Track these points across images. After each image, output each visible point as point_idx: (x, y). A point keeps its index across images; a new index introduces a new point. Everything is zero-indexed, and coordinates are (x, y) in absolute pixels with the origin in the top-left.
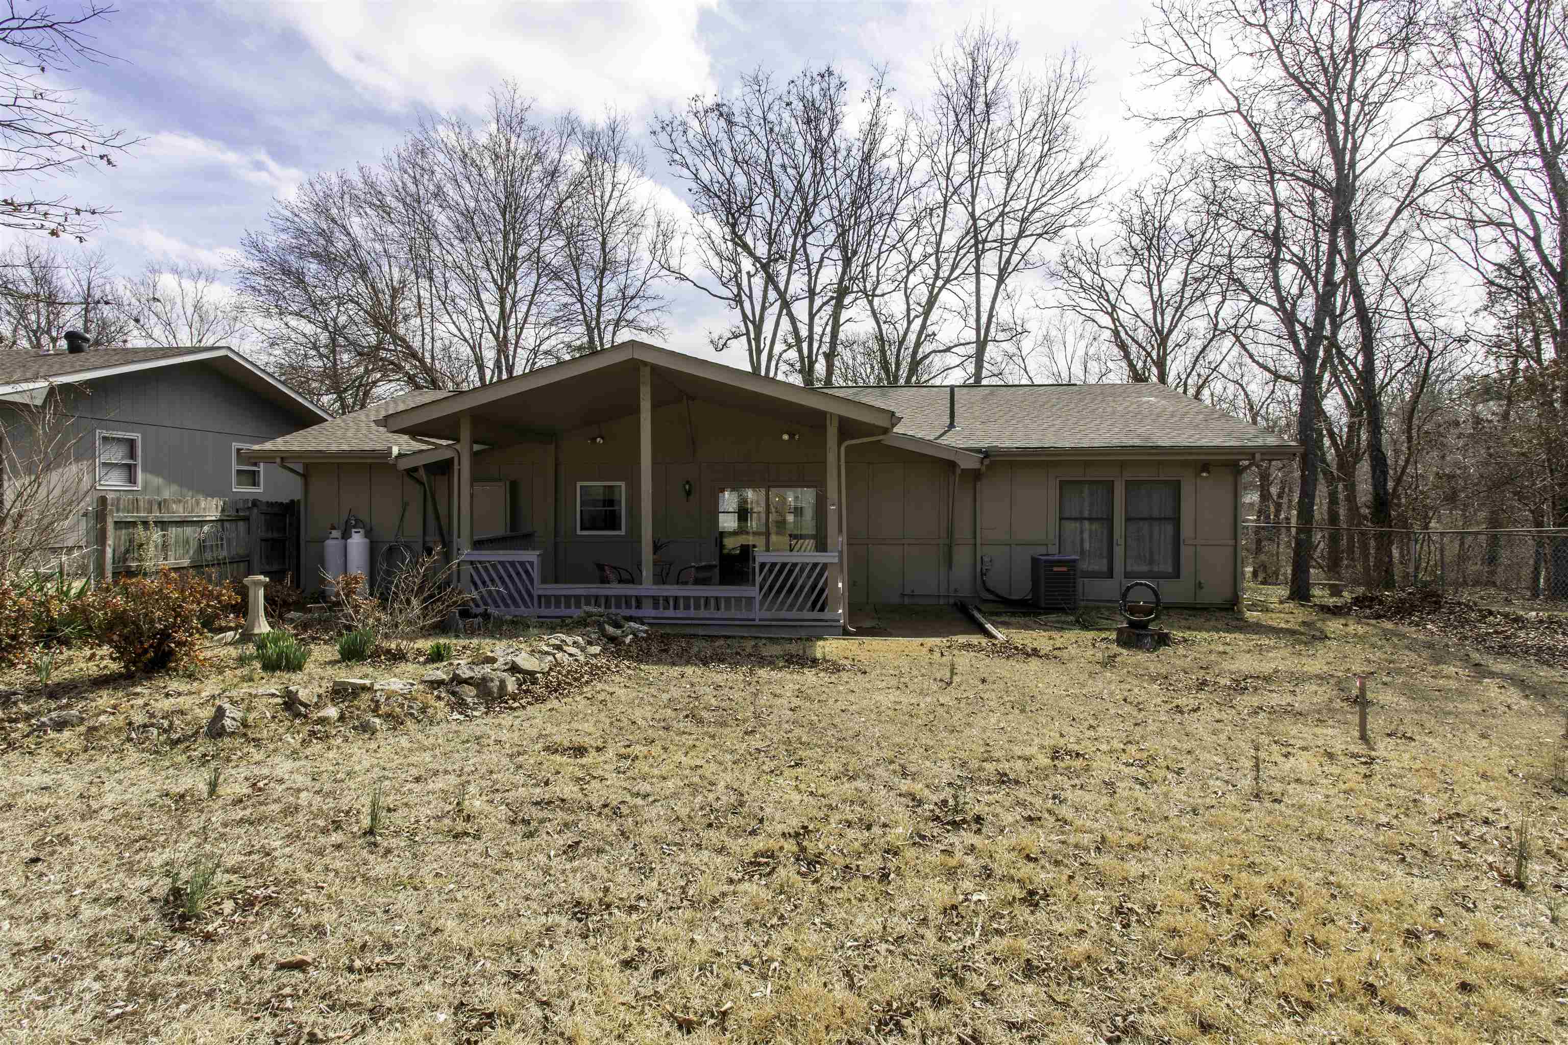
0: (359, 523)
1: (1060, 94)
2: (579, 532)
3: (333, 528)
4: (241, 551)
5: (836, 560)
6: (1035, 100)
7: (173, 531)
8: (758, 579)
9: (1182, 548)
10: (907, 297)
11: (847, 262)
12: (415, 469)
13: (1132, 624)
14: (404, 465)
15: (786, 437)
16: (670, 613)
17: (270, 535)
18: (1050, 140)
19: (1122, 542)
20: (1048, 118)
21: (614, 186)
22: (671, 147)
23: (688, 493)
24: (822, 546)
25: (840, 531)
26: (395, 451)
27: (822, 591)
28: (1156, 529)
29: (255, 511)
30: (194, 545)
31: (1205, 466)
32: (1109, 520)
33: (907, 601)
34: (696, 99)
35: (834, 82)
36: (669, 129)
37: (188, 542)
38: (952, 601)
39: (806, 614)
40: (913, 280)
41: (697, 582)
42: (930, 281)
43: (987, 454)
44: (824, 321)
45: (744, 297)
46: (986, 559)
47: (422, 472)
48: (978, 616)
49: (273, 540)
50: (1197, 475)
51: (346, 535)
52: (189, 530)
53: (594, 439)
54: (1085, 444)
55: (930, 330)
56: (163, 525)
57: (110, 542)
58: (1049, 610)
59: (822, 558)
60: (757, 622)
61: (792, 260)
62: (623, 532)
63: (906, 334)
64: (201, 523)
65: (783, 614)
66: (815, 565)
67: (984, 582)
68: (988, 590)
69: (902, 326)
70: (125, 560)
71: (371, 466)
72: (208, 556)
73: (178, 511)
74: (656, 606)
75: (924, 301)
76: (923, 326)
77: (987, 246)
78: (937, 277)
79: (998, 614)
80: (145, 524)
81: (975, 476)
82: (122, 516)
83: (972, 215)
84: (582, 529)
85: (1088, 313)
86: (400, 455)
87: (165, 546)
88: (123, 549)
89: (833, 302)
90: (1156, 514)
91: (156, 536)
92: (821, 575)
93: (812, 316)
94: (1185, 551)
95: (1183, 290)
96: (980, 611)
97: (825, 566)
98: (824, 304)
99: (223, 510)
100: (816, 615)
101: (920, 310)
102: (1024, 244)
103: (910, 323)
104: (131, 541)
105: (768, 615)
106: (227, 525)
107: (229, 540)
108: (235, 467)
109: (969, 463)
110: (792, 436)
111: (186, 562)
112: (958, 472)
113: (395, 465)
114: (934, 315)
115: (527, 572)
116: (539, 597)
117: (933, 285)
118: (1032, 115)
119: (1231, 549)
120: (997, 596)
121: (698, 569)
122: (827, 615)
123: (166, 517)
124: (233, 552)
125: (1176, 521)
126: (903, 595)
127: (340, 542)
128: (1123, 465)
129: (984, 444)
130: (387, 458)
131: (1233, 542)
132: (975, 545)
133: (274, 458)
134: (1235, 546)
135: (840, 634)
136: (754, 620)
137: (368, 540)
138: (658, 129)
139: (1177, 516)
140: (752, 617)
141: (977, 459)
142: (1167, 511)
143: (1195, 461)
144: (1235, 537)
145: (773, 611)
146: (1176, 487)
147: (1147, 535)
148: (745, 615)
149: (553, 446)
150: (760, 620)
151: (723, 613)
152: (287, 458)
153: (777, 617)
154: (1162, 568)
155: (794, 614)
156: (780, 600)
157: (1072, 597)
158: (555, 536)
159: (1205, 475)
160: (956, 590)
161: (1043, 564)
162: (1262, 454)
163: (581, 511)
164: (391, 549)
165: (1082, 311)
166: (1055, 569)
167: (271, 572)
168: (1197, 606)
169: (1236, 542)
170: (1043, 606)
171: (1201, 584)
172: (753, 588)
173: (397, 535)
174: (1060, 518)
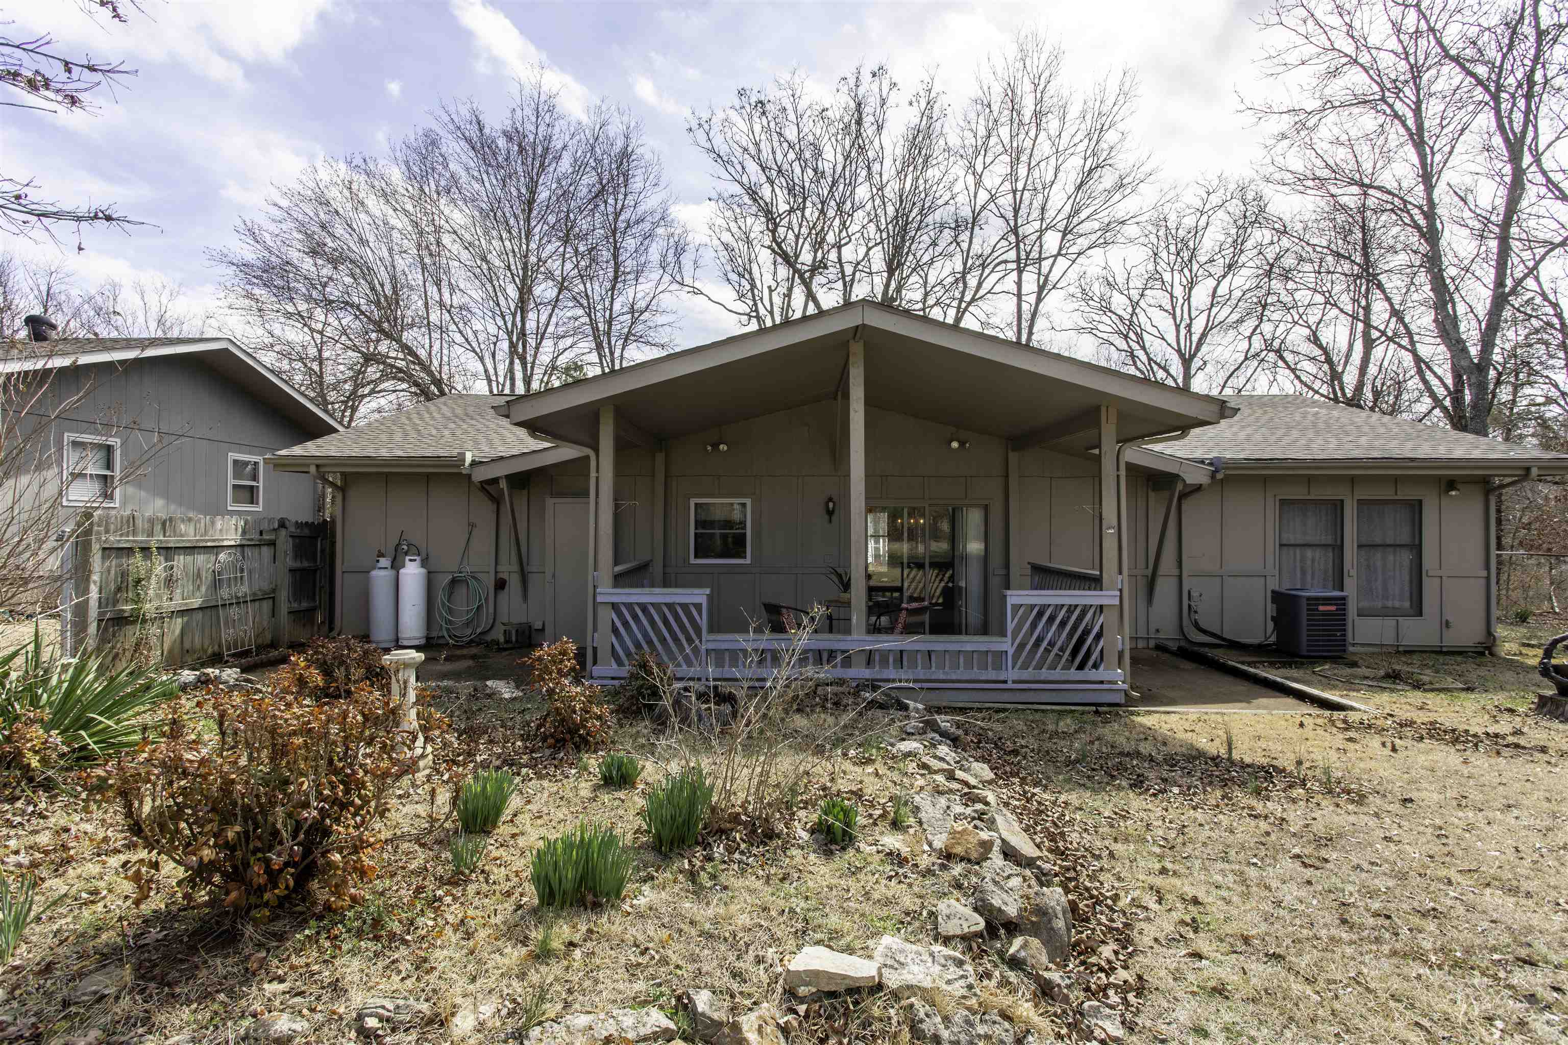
0: (414, 549)
2: (693, 561)
3: (381, 555)
4: (266, 586)
5: (1116, 601)
7: (180, 560)
8: (1010, 626)
9: (1425, 580)
12: (495, 481)
13: (1560, 690)
14: (480, 475)
15: (955, 445)
17: (298, 565)
19: (1353, 573)
22: (708, 145)
23: (832, 512)
26: (469, 457)
28: (1390, 558)
29: (283, 532)
30: (207, 577)
31: (1451, 484)
32: (1339, 548)
34: (741, 93)
37: (199, 575)
39: (1075, 673)
43: (1215, 466)
46: (1195, 594)
47: (503, 484)
48: (1248, 669)
49: (302, 571)
50: (1443, 494)
51: (396, 565)
52: (201, 559)
53: (715, 446)
56: (168, 551)
57: (95, 577)
58: (1314, 659)
59: (1095, 598)
60: (1010, 685)
62: (748, 561)
64: (218, 549)
65: (1045, 674)
67: (1195, 622)
68: (1203, 632)
70: (116, 602)
71: (428, 476)
72: (225, 593)
73: (188, 533)
80: (145, 550)
82: (113, 539)
84: (696, 556)
86: (474, 463)
87: (169, 582)
88: (113, 587)
90: (1390, 541)
91: (159, 567)
94: (1429, 586)
96: (1227, 660)
99: (244, 532)
104: (124, 575)
105: (1027, 674)
106: (248, 552)
107: (250, 572)
108: (231, 481)
109: (1197, 477)
110: (962, 444)
111: (196, 602)
112: (1179, 488)
113: (469, 476)
119: (1483, 582)
122: (1102, 674)
123: (172, 541)
124: (256, 588)
125: (1417, 548)
127: (391, 573)
128: (1353, 480)
130: (459, 466)
131: (1484, 573)
132: (1180, 577)
133: (308, 465)
134: (1488, 578)
135: (1123, 701)
136: (1005, 682)
137: (423, 571)
138: (695, 126)
139: (1417, 542)
140: (1002, 678)
141: (1204, 472)
142: (1404, 536)
143: (1439, 478)
144: (1487, 567)
145: (1030, 669)
146: (1417, 508)
147: (1379, 564)
148: (992, 675)
149: (663, 454)
150: (1014, 682)
151: (961, 673)
152: (325, 465)
153: (1037, 678)
154: (1397, 604)
155: (1058, 674)
156: (1039, 655)
157: (1342, 644)
158: (664, 566)
159: (1453, 493)
160: (1158, 631)
161: (1304, 603)
162: (1540, 468)
163: (696, 534)
164: (454, 582)
165: (1099, 334)
166: (1321, 608)
167: (299, 611)
168: (1444, 649)
169: (1489, 573)
170: (1305, 653)
171: (1447, 622)
172: (1004, 639)
173: (461, 563)
174: (1281, 545)
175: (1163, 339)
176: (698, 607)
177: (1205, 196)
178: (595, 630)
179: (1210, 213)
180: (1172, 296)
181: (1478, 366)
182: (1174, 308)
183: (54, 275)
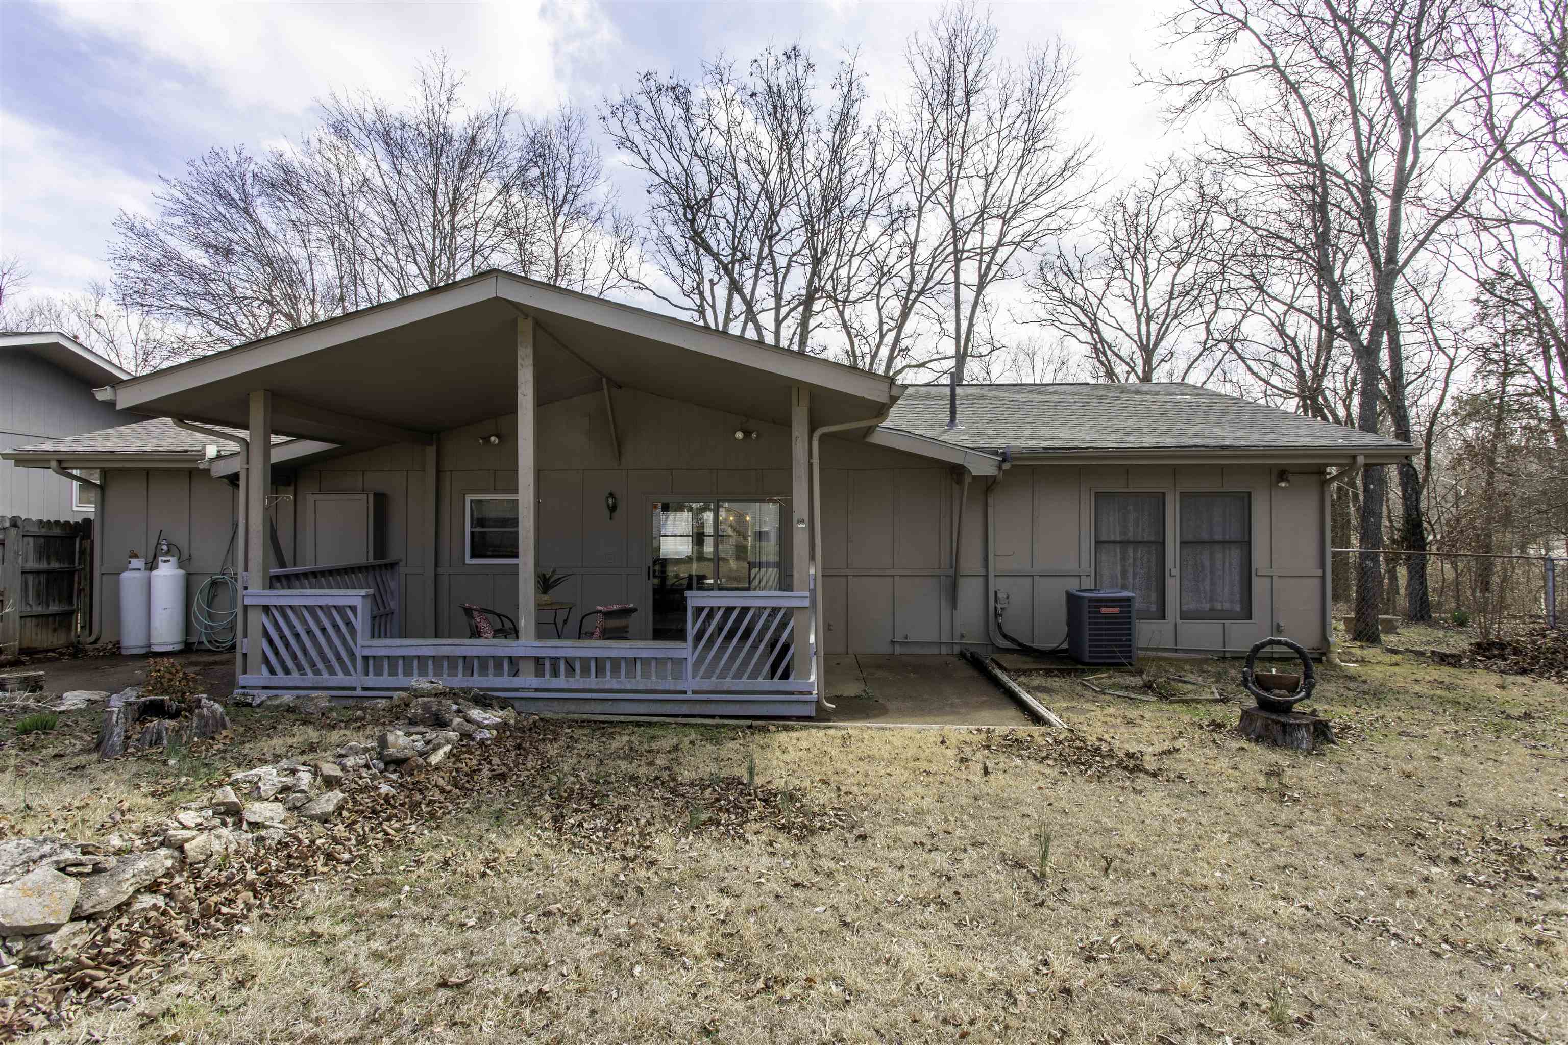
1: (1043, 88)
2: (468, 561)
3: (134, 555)
5: (806, 603)
6: (1017, 94)
8: (691, 632)
9: (1255, 580)
10: (880, 310)
11: (816, 262)
13: (1264, 705)
14: (225, 468)
15: (739, 435)
16: (561, 682)
17: (44, 566)
18: (1033, 137)
19: (1176, 572)
20: (1030, 112)
21: (568, 188)
23: (613, 509)
24: (785, 583)
25: (812, 557)
26: (210, 451)
27: (786, 648)
28: (1219, 556)
29: (15, 532)
31: (1282, 474)
32: (1159, 545)
33: (898, 650)
34: (647, 77)
35: (801, 64)
36: (620, 115)
38: (957, 650)
39: (762, 683)
40: (887, 291)
41: (608, 634)
42: (904, 294)
43: (1005, 456)
44: (792, 331)
45: (707, 306)
46: (1002, 595)
48: (1004, 677)
49: (48, 572)
50: (1273, 486)
51: (152, 566)
53: (486, 440)
54: (1130, 443)
55: (904, 344)
58: (1096, 666)
59: (784, 600)
60: (689, 696)
61: (758, 266)
63: (878, 347)
65: (729, 683)
66: (775, 611)
67: (999, 626)
68: (1005, 636)
69: (874, 340)
74: (539, 673)
75: (897, 314)
76: (897, 340)
77: (965, 255)
78: (910, 291)
79: (1026, 672)
81: (987, 485)
83: (951, 217)
84: (473, 555)
85: (1067, 328)
89: (801, 309)
90: (1218, 537)
92: (783, 625)
93: (778, 323)
94: (1259, 586)
95: (1169, 301)
96: (1001, 667)
97: (790, 613)
98: (792, 310)
100: (777, 684)
101: (893, 324)
102: (1003, 253)
103: (882, 336)
105: (707, 685)
109: (984, 467)
110: (747, 433)
112: (968, 479)
114: (908, 328)
115: (348, 623)
116: (366, 658)
117: (907, 299)
118: (1014, 108)
119: (1317, 582)
120: (1020, 644)
121: (608, 615)
122: (792, 683)
125: (1246, 545)
126: (893, 642)
127: (143, 575)
128: (1175, 472)
129: (1000, 443)
130: (195, 461)
131: (1319, 572)
132: (986, 577)
133: (48, 461)
134: (1323, 578)
135: (813, 714)
136: (685, 692)
137: (182, 572)
138: (607, 113)
139: (1247, 539)
140: (680, 687)
141: (993, 463)
142: (1234, 532)
143: (1270, 468)
144: (1323, 566)
145: (713, 679)
146: (1246, 500)
147: (1207, 564)
148: (670, 684)
149: (434, 448)
150: (694, 692)
151: (639, 683)
152: (67, 461)
153: (719, 688)
154: (1227, 606)
155: (744, 683)
156: (723, 662)
157: (1127, 649)
158: (436, 566)
159: (1283, 484)
160: (962, 636)
161: (1086, 604)
162: (1366, 456)
163: (472, 533)
164: (214, 584)
165: (1061, 326)
166: (1103, 610)
167: (42, 616)
168: (1275, 656)
169: (1324, 572)
170: (1087, 660)
171: (1278, 626)
172: (684, 645)
173: (224, 563)
174: (1096, 542)
175: (1122, 329)
176: (353, 609)
177: (1156, 178)
178: (245, 636)
179: (1163, 197)
180: (1131, 283)
181: (1367, 349)
182: (1134, 298)
183: (7, 277)
